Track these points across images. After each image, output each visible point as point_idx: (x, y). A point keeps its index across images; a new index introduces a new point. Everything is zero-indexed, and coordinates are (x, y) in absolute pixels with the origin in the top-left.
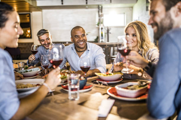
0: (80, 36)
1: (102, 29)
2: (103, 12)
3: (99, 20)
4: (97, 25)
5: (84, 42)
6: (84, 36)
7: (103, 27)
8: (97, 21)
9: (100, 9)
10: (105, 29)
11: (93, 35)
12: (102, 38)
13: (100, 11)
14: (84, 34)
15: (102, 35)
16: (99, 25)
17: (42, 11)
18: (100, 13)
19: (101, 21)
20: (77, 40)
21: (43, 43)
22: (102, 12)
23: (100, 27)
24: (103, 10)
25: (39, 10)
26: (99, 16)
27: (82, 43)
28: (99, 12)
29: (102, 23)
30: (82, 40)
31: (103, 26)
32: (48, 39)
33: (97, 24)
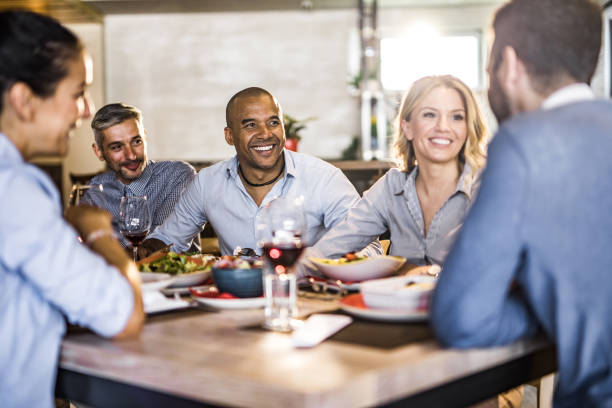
0: (263, 124)
1: (374, 102)
2: (382, 28)
3: (364, 60)
4: (351, 84)
5: (274, 145)
6: (275, 122)
7: (379, 95)
8: (354, 67)
9: (368, 11)
10: (388, 102)
11: (337, 131)
12: (374, 147)
13: (367, 21)
14: (277, 117)
15: (374, 133)
16: (362, 84)
17: (102, 23)
18: (368, 31)
19: (371, 66)
20: (248, 137)
21: (118, 155)
22: (374, 26)
23: (367, 96)
24: (381, 15)
25: (91, 20)
26: (364, 44)
27: (267, 148)
28: (361, 25)
29: (374, 76)
30: (269, 139)
31: (381, 88)
32: (137, 139)
33: (351, 79)
